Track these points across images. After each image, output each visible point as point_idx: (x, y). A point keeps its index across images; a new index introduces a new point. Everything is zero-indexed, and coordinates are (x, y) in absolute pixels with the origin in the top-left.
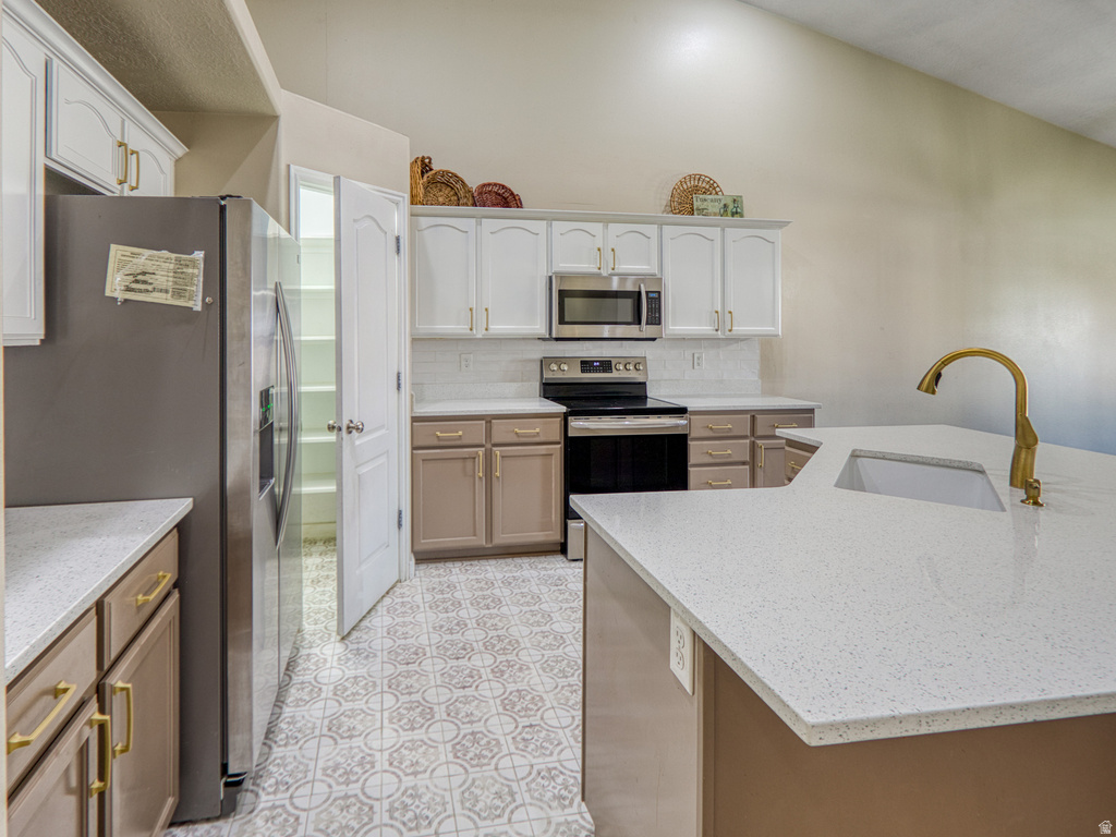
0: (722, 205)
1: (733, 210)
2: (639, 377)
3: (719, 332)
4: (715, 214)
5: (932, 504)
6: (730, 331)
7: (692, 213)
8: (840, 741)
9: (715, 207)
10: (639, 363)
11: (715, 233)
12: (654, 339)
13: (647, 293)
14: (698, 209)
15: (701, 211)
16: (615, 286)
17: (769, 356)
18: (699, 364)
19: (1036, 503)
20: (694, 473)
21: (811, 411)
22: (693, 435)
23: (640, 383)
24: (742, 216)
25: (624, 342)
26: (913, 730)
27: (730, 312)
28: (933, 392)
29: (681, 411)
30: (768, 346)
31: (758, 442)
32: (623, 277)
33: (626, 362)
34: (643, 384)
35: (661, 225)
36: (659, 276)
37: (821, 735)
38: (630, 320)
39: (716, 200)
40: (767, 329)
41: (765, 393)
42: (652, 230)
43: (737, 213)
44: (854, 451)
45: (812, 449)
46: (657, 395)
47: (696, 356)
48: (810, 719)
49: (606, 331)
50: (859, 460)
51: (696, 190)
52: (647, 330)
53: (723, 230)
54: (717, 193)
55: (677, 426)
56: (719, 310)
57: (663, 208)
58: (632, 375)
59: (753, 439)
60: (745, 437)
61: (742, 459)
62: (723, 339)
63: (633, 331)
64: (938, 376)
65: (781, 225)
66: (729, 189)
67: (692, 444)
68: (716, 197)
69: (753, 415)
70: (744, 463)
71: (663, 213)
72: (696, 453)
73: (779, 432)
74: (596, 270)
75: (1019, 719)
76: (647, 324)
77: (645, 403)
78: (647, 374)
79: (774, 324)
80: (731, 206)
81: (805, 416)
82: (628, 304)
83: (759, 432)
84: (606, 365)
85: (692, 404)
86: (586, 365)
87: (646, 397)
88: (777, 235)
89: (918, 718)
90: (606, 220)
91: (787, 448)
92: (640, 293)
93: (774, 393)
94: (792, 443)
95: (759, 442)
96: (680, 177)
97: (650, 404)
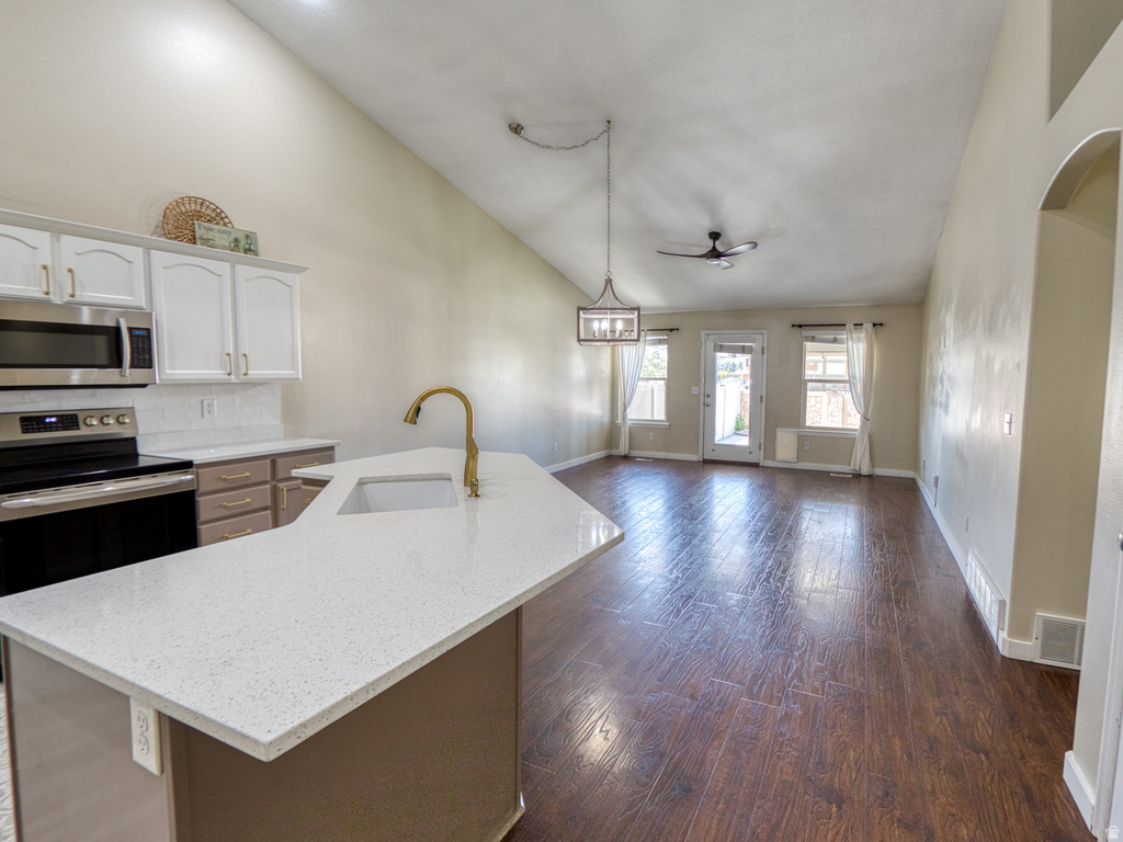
0: (232, 238)
1: (246, 246)
2: (126, 433)
3: (232, 377)
4: (224, 248)
5: (411, 512)
6: (246, 374)
7: (193, 240)
8: (299, 741)
9: (226, 240)
10: (121, 415)
11: (224, 268)
12: (144, 386)
13: (130, 330)
14: (201, 238)
15: (205, 241)
16: (86, 318)
17: (292, 399)
18: (209, 412)
19: (477, 495)
20: (204, 530)
21: (332, 448)
22: (202, 489)
23: (126, 439)
24: (256, 255)
25: (99, 391)
26: (361, 701)
27: (245, 355)
28: (415, 423)
29: (186, 466)
30: (290, 390)
31: (279, 485)
32: (99, 308)
33: (103, 414)
34: (133, 441)
35: (148, 249)
36: (149, 311)
37: (280, 747)
38: (104, 362)
39: (224, 232)
40: (288, 373)
41: (287, 436)
42: (136, 253)
43: (250, 250)
44: (360, 479)
45: (322, 483)
46: (151, 449)
47: (205, 403)
48: (266, 738)
49: (76, 376)
50: (365, 486)
51: (198, 215)
52: (130, 374)
53: (233, 266)
54: (225, 224)
55: (181, 483)
56: (231, 352)
57: (152, 229)
58: (113, 429)
59: (274, 483)
60: (265, 482)
61: (263, 505)
62: (238, 385)
63: (111, 375)
64: (418, 410)
65: (298, 270)
66: (241, 222)
67: (202, 501)
68: (224, 228)
69: (273, 459)
70: (265, 509)
71: (152, 234)
72: (205, 508)
73: (295, 473)
74: (41, 295)
75: (437, 654)
76: (132, 366)
77: (136, 461)
78: (136, 428)
79: (294, 367)
80: (243, 242)
81: (325, 454)
82: (101, 342)
83: (281, 475)
84: (69, 420)
85: (197, 457)
86: (31, 422)
87: (137, 455)
88: (295, 280)
89: (365, 689)
90: (57, 230)
91: (304, 487)
92: (118, 330)
93: (296, 435)
94: (308, 481)
95: (281, 485)
96: (176, 197)
97: (143, 462)
